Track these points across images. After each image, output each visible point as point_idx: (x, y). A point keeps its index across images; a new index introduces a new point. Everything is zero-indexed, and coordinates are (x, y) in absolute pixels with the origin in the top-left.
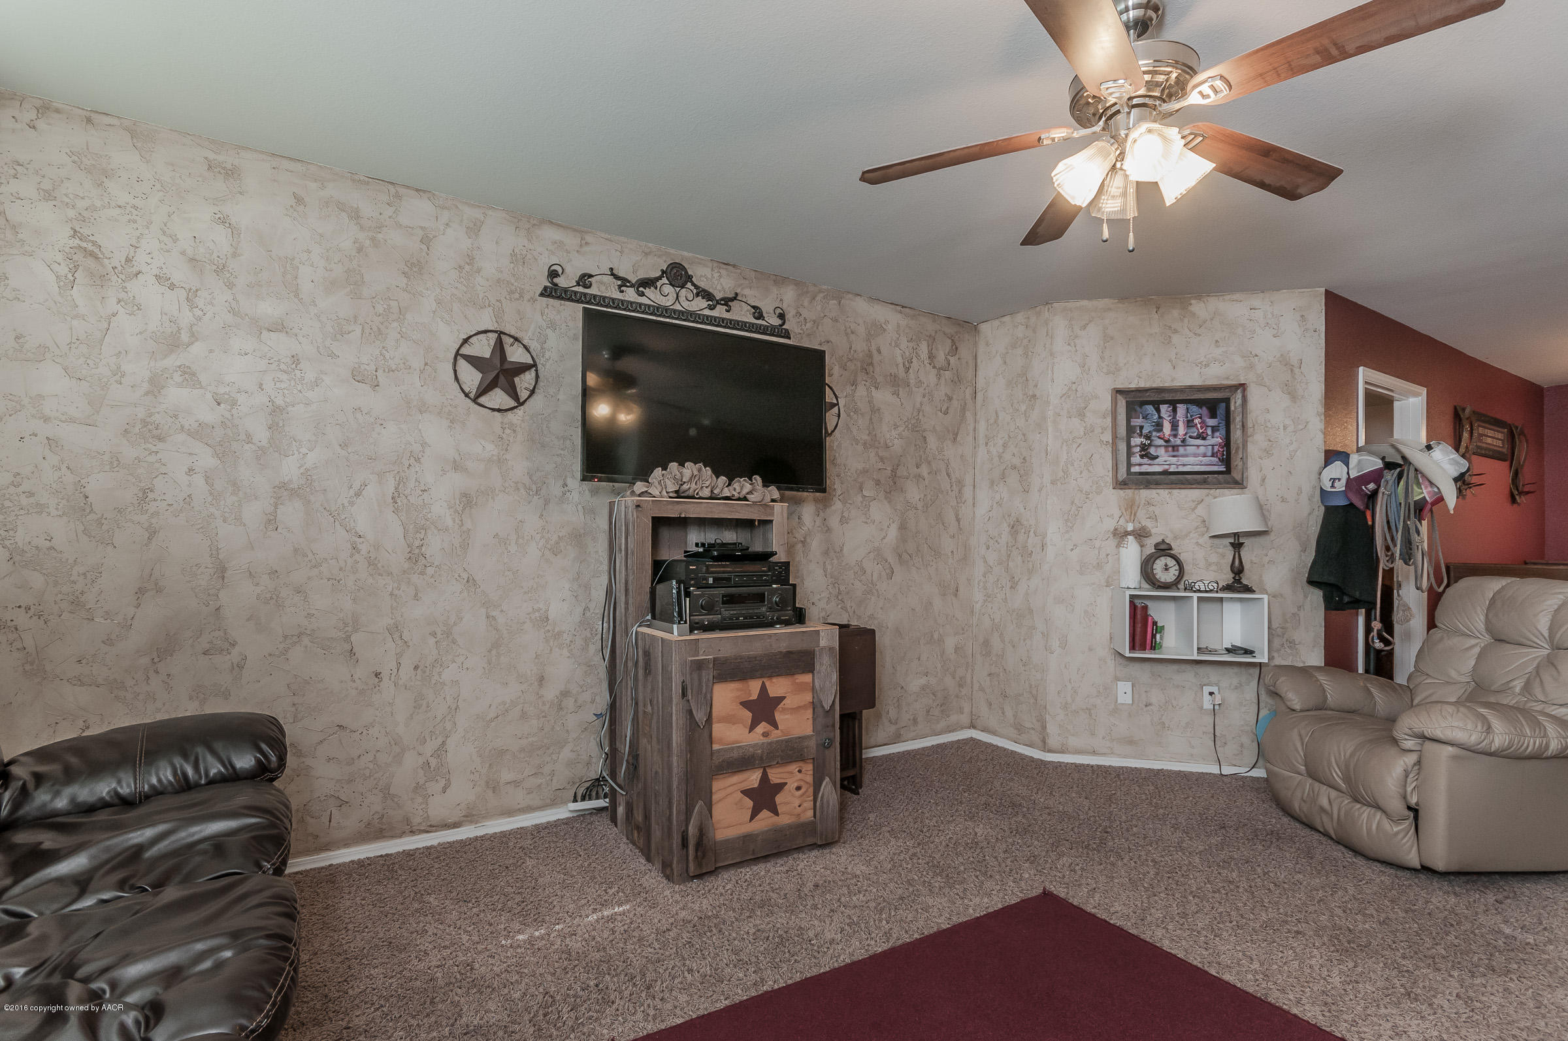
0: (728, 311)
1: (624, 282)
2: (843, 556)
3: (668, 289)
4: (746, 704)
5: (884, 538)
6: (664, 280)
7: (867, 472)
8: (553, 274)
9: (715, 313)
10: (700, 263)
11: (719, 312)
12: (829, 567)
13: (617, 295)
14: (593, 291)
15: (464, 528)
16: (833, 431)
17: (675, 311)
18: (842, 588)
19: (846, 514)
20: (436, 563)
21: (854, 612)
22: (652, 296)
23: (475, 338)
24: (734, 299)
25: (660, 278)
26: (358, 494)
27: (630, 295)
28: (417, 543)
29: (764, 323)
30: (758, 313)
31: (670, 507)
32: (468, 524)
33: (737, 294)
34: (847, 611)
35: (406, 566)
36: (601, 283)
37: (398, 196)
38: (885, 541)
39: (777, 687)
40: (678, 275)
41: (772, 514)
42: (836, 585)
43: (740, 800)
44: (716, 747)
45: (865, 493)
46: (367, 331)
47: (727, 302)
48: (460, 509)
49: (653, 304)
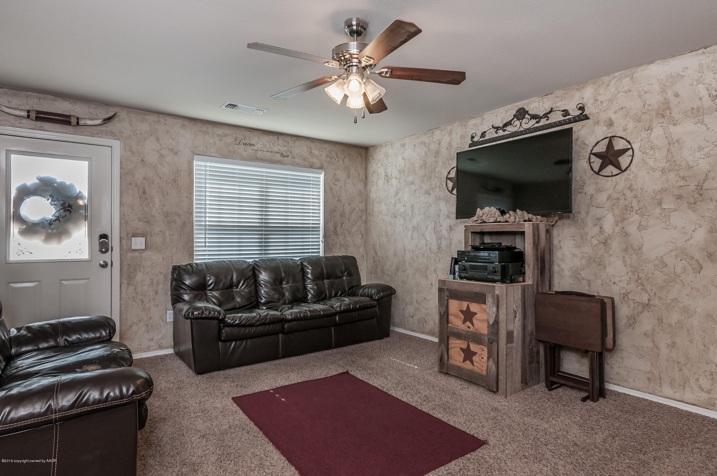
0: (547, 120)
1: (497, 128)
2: (642, 253)
3: (517, 123)
4: (462, 311)
5: (689, 240)
6: (515, 119)
7: (666, 190)
8: (473, 137)
9: (541, 124)
10: (532, 102)
11: (543, 122)
12: (628, 260)
13: (496, 135)
14: (487, 137)
15: (450, 238)
16: (627, 168)
17: (521, 131)
18: (641, 275)
19: (644, 223)
20: (444, 250)
21: (655, 294)
22: (510, 129)
23: (451, 171)
24: (551, 111)
25: (513, 119)
26: (427, 228)
27: (501, 133)
28: (439, 243)
29: (570, 117)
30: (566, 113)
31: (477, 227)
32: (451, 237)
33: (552, 109)
34: (646, 291)
35: (437, 250)
36: (490, 133)
37: (433, 133)
38: (689, 242)
39: (474, 307)
40: (521, 114)
41: (524, 228)
42: (636, 273)
43: (459, 351)
44: (450, 325)
45: (664, 206)
46: (428, 178)
47: (546, 116)
48: (449, 231)
49: (510, 133)
